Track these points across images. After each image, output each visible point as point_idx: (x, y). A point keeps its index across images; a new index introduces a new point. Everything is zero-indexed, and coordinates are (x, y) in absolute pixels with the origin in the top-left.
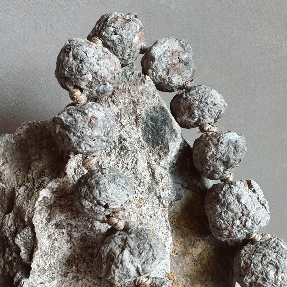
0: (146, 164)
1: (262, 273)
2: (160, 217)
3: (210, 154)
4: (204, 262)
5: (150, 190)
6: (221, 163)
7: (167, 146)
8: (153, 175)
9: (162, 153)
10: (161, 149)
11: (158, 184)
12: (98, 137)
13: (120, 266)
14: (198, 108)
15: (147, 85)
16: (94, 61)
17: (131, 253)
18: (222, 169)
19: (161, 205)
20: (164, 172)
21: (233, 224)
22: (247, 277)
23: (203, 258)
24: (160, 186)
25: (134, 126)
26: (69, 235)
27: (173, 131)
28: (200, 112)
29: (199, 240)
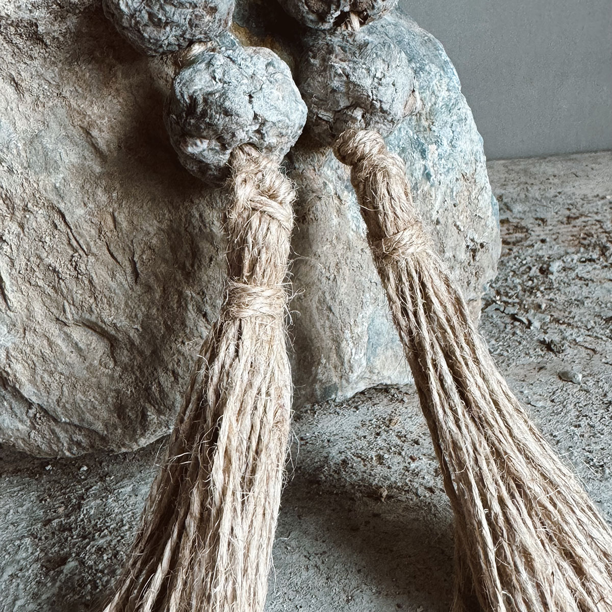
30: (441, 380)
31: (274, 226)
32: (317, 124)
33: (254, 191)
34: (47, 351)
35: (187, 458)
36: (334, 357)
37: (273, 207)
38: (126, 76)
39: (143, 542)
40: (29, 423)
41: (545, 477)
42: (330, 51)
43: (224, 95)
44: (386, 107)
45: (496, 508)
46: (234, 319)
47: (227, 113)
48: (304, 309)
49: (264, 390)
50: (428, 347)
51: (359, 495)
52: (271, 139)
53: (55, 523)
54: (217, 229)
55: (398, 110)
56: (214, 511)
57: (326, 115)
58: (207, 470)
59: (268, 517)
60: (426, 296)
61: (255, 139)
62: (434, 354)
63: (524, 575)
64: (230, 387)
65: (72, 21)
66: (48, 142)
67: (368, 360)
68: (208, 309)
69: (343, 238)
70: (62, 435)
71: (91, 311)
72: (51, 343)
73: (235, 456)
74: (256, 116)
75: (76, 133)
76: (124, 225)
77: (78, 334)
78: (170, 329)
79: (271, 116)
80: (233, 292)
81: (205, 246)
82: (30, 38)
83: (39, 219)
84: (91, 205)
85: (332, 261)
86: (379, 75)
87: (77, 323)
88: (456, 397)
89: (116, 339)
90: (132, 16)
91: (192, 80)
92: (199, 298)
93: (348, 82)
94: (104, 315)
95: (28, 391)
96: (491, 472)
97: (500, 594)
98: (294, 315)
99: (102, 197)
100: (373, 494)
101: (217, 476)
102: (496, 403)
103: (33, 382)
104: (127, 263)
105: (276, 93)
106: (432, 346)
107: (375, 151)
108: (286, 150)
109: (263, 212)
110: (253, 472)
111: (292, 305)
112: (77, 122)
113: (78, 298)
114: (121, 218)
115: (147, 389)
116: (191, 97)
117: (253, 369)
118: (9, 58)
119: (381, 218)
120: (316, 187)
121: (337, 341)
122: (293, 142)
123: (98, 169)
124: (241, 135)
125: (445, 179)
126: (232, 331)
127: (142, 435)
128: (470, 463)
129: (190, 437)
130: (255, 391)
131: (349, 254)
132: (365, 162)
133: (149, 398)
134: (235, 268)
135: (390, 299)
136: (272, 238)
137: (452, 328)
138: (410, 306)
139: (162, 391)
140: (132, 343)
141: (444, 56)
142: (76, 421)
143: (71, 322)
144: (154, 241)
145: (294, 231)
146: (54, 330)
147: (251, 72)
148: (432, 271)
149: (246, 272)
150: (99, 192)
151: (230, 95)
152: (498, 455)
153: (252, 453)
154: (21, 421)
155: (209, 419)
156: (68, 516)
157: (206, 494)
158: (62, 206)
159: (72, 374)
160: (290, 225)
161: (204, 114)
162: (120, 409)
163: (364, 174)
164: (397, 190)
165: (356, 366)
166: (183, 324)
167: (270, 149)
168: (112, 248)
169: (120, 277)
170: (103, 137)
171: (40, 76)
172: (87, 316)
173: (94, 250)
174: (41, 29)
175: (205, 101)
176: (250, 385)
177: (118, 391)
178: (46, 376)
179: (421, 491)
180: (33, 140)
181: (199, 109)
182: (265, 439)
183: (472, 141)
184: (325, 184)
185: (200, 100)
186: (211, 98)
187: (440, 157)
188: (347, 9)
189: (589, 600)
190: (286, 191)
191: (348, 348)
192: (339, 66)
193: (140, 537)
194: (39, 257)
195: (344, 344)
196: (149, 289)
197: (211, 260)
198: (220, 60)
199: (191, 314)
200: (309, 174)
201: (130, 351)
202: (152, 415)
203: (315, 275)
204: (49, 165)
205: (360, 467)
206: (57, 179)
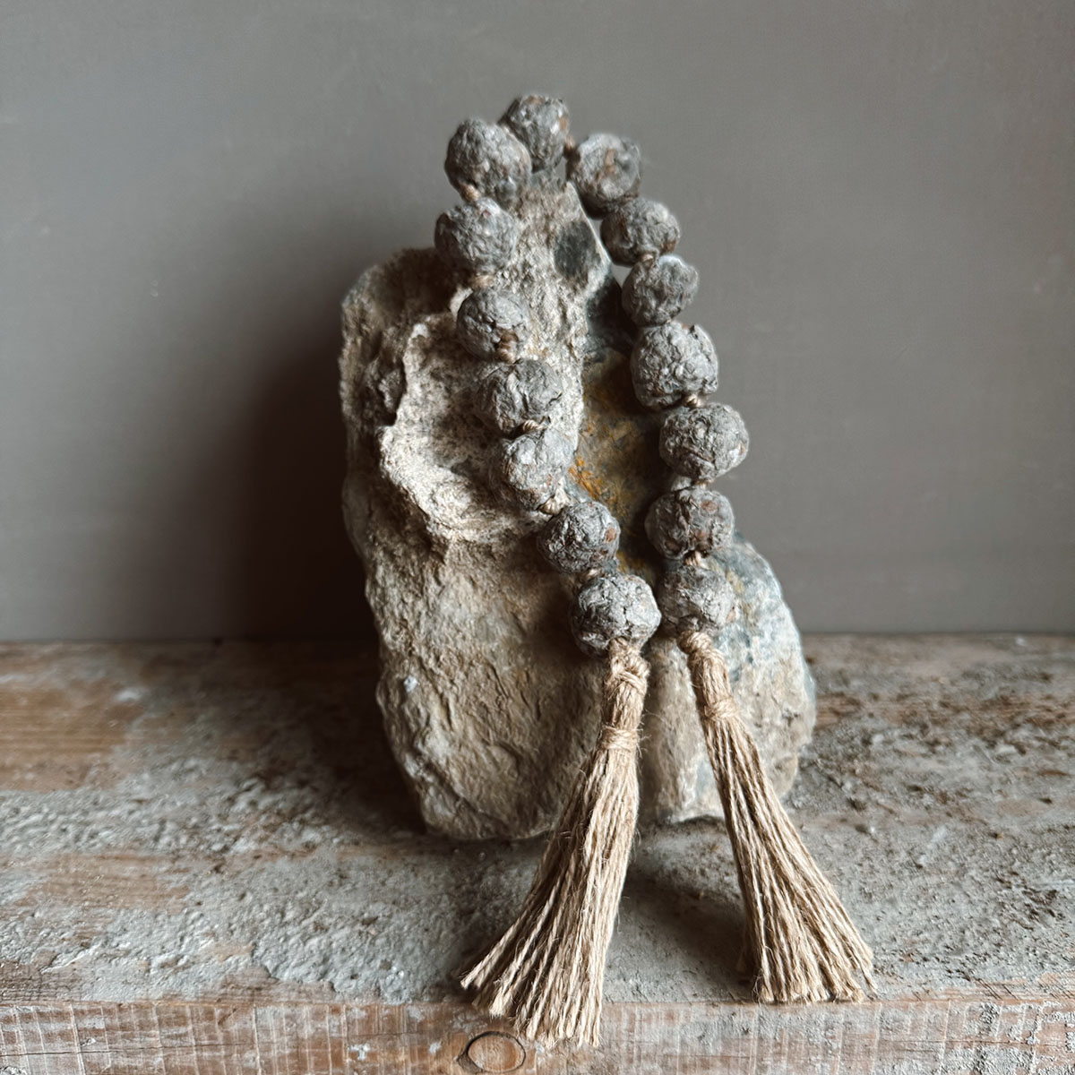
0: (556, 302)
1: (688, 433)
2: (570, 375)
3: (638, 281)
4: (629, 449)
5: (560, 336)
6: (652, 293)
7: (585, 277)
8: (564, 316)
9: (578, 287)
10: (578, 281)
11: (569, 328)
12: (490, 238)
13: (503, 390)
14: (633, 224)
15: (568, 194)
16: (493, 145)
17: (518, 377)
18: (653, 303)
19: (572, 359)
20: (578, 311)
21: (660, 373)
22: (669, 440)
23: (628, 444)
24: (573, 330)
25: (544, 249)
26: (448, 390)
27: (596, 256)
28: (635, 232)
29: (624, 420)
30: (739, 805)
31: (634, 692)
32: (667, 624)
33: (623, 668)
34: (474, 761)
35: (569, 835)
36: (671, 788)
37: (633, 679)
38: (543, 582)
39: (535, 891)
40: (454, 812)
41: (805, 879)
42: (679, 580)
43: (609, 608)
44: (713, 619)
45: (768, 894)
46: (604, 749)
47: (610, 620)
48: (651, 750)
49: (620, 798)
50: (731, 782)
51: (683, 893)
52: (636, 635)
53: (464, 888)
54: (596, 688)
55: (722, 620)
56: (584, 870)
57: (673, 619)
58: (582, 843)
59: (617, 880)
60: (732, 748)
61: (626, 634)
62: (735, 788)
63: (782, 939)
64: (599, 792)
65: (512, 545)
66: (490, 621)
67: (697, 793)
68: (585, 742)
69: (683, 701)
70: (477, 822)
71: (506, 736)
72: (477, 757)
73: (599, 837)
74: (627, 622)
75: (508, 616)
76: (534, 680)
77: (495, 752)
78: (558, 754)
79: (637, 622)
80: (605, 732)
81: (587, 700)
82: (485, 554)
83: (478, 671)
84: (513, 665)
85: (674, 717)
86: (709, 598)
87: (496, 744)
88: (748, 818)
89: (522, 758)
90: (556, 554)
91: (589, 597)
92: (579, 734)
93: (689, 602)
94: (515, 740)
95: (458, 788)
96: (767, 872)
97: (765, 948)
98: (643, 752)
99: (521, 660)
100: (694, 894)
101: (588, 848)
102: (776, 826)
103: (462, 782)
104: (533, 706)
105: (641, 607)
106: (734, 782)
107: (704, 647)
108: (646, 640)
109: (627, 682)
110: (610, 849)
111: (642, 744)
112: (510, 609)
113: (499, 726)
114: (533, 675)
115: (540, 795)
116: (588, 607)
117: (614, 785)
118: (471, 566)
119: (705, 692)
120: (665, 663)
121: (675, 776)
122: (650, 636)
123: (520, 641)
124: (618, 633)
125: (764, 663)
126: (602, 758)
127: (533, 827)
128: (753, 863)
129: (571, 823)
130: (614, 798)
131: (687, 713)
132: (697, 654)
133: (540, 801)
134: (607, 717)
135: (708, 747)
136: (632, 700)
137: (749, 771)
138: (721, 753)
139: (549, 796)
140: (532, 761)
141: (769, 572)
142: (488, 812)
143: (492, 743)
144: (553, 692)
145: (647, 696)
146: (480, 747)
147: (626, 593)
148: (738, 732)
149: (614, 721)
150: (520, 656)
151: (612, 609)
152: (773, 859)
153: (609, 839)
154: (450, 810)
155: (584, 813)
156: (473, 884)
157: (580, 858)
158: (495, 664)
159: (489, 779)
160: (644, 691)
161: (595, 619)
162: (519, 808)
163: (695, 662)
164: (718, 674)
165: (687, 797)
166: (568, 752)
167: (635, 640)
168: (525, 695)
169: (527, 715)
170: (525, 620)
171: (489, 578)
172: (503, 739)
173: (513, 695)
174: (494, 550)
175: (597, 611)
176: (612, 793)
177: (519, 795)
178: (471, 779)
179: (729, 896)
180: (481, 619)
181: (593, 616)
182: (619, 830)
183: (788, 635)
184: (672, 663)
185: (594, 610)
186: (601, 610)
187: (762, 646)
188: (693, 549)
189: (826, 962)
190: (644, 670)
191: (682, 782)
192: (683, 591)
193: (533, 887)
194: (476, 696)
195: (679, 779)
196: (546, 725)
197: (590, 708)
198: (608, 584)
199: (574, 744)
200: (661, 654)
201: (530, 767)
202: (541, 814)
203: (661, 726)
204: (489, 636)
205: (686, 875)
206: (494, 646)
